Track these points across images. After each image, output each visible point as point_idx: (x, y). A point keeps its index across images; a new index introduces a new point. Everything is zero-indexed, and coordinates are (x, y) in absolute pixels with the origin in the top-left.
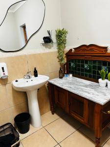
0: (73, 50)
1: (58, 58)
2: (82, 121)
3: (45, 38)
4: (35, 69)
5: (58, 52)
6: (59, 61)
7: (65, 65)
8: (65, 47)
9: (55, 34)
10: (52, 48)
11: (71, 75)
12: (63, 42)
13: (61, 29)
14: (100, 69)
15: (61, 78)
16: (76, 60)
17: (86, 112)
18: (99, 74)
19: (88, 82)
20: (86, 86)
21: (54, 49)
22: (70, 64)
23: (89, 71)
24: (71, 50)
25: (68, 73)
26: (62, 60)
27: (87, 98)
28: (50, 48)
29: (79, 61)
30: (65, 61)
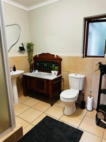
0: (38, 55)
1: (28, 60)
2: (44, 92)
3: (20, 48)
4: (14, 66)
5: (29, 56)
6: (29, 62)
7: (33, 64)
8: (33, 53)
9: (27, 45)
10: (24, 54)
11: (37, 71)
12: (31, 51)
13: (30, 43)
14: (52, 65)
15: (31, 72)
16: (40, 61)
17: (45, 86)
18: (51, 68)
19: (46, 73)
20: (46, 75)
21: (26, 54)
22: (36, 64)
23: (47, 67)
24: (37, 55)
25: (35, 69)
26: (31, 61)
27: (46, 78)
28: (23, 54)
29: (41, 62)
30: (33, 62)
